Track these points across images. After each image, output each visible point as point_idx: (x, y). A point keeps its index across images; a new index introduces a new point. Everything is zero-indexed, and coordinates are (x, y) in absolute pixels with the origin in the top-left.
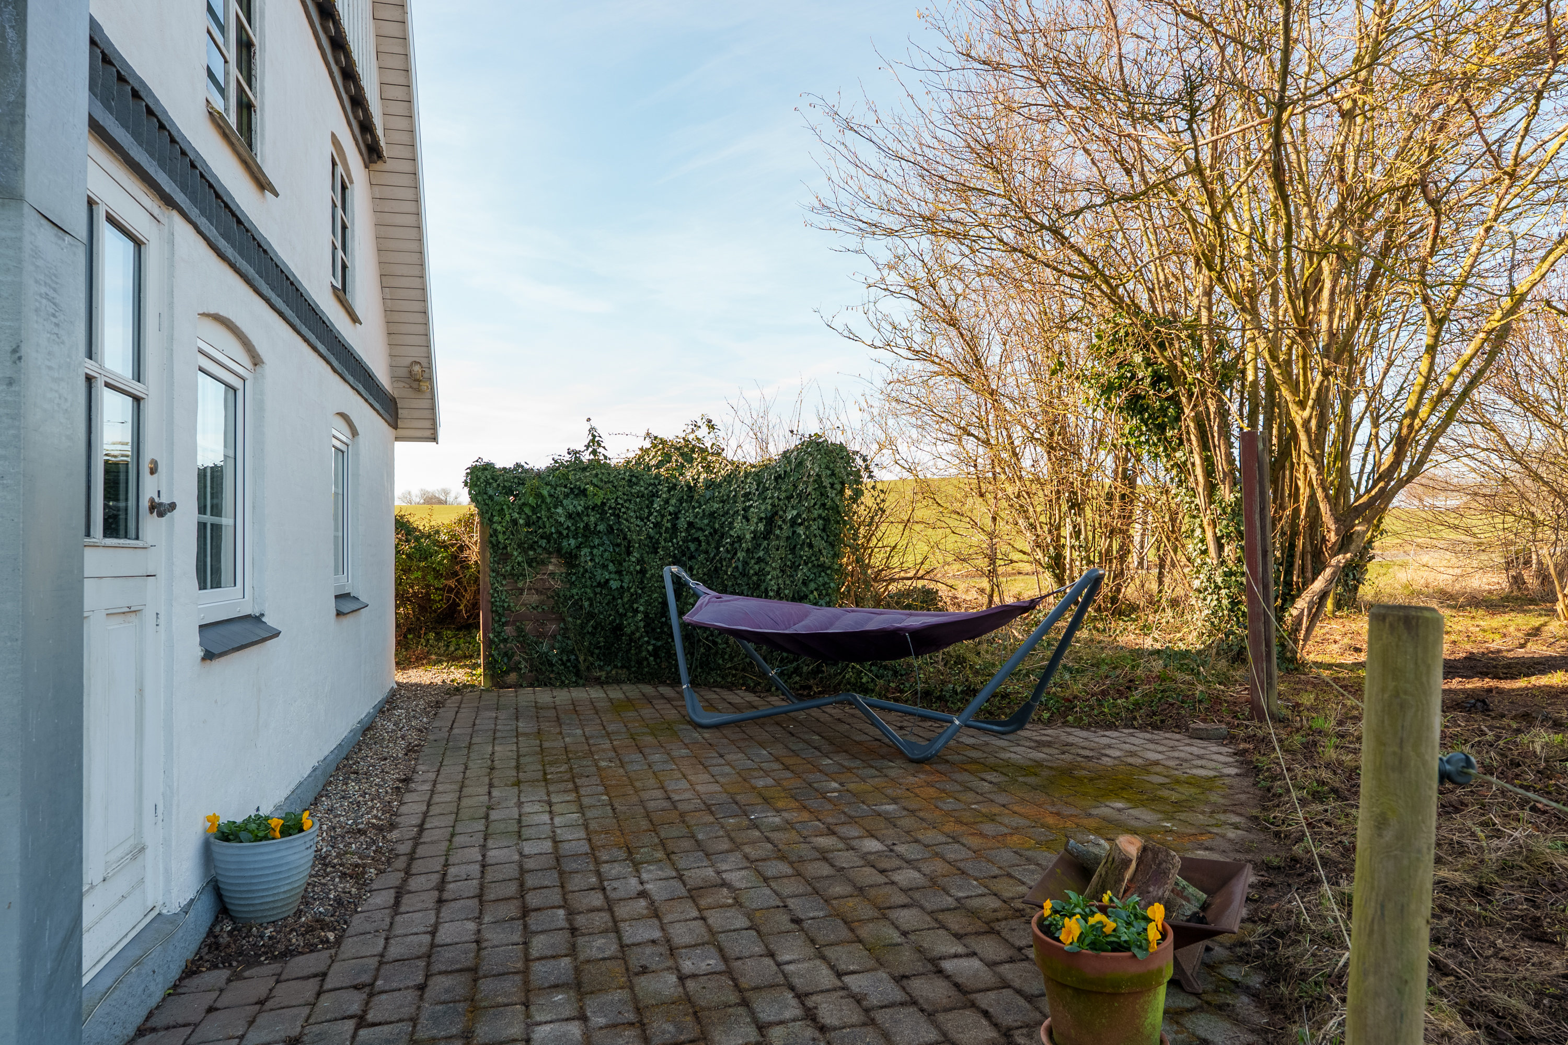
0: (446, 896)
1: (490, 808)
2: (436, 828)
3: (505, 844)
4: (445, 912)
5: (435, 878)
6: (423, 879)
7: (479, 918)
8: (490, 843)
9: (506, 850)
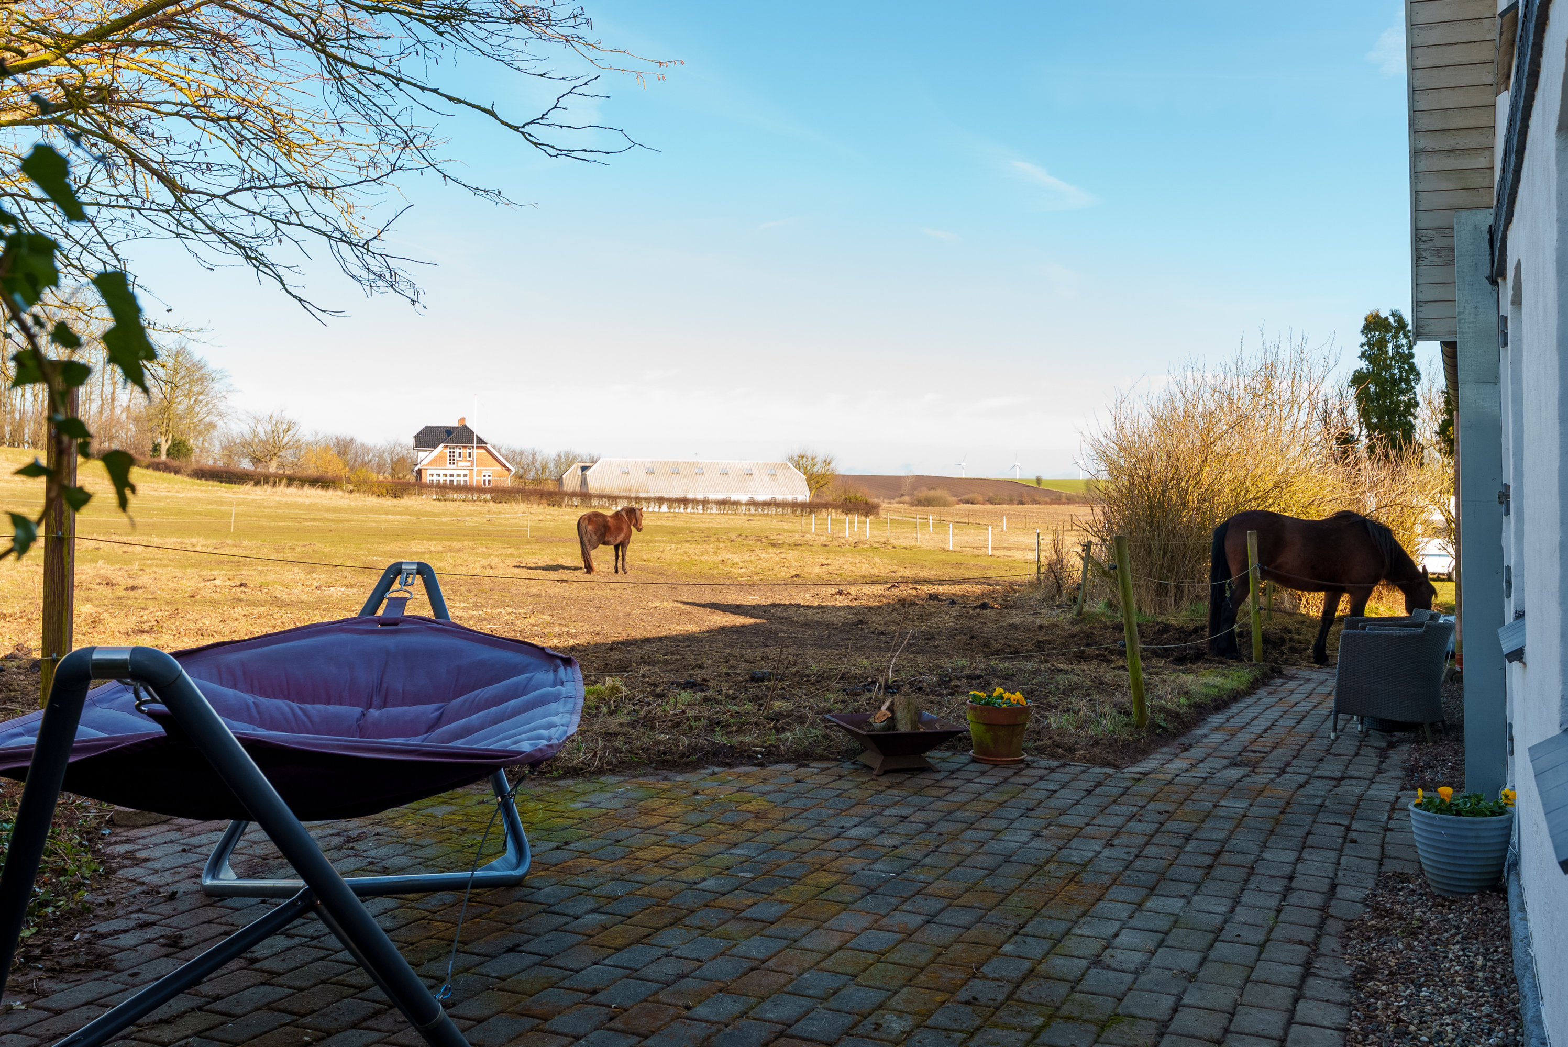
0: (1285, 882)
1: (1192, 977)
2: (1284, 963)
3: (1201, 915)
4: (1287, 869)
5: (1293, 898)
6: (1307, 903)
7: (1259, 859)
8: (1218, 920)
9: (1205, 908)
